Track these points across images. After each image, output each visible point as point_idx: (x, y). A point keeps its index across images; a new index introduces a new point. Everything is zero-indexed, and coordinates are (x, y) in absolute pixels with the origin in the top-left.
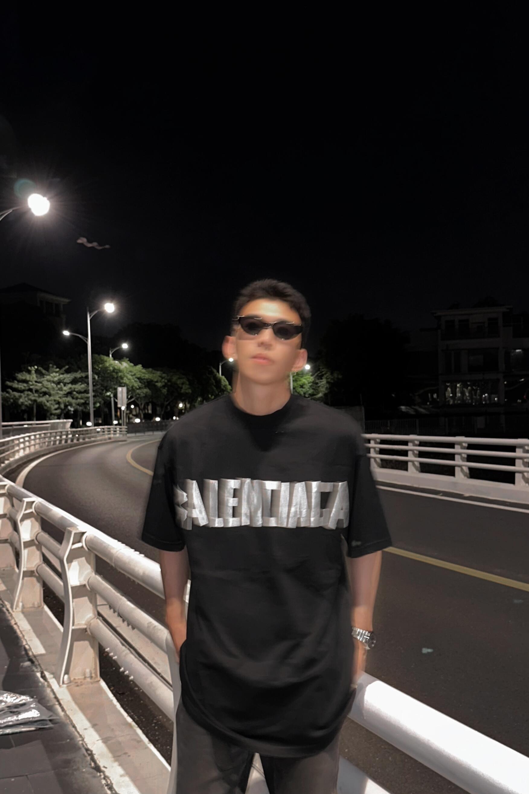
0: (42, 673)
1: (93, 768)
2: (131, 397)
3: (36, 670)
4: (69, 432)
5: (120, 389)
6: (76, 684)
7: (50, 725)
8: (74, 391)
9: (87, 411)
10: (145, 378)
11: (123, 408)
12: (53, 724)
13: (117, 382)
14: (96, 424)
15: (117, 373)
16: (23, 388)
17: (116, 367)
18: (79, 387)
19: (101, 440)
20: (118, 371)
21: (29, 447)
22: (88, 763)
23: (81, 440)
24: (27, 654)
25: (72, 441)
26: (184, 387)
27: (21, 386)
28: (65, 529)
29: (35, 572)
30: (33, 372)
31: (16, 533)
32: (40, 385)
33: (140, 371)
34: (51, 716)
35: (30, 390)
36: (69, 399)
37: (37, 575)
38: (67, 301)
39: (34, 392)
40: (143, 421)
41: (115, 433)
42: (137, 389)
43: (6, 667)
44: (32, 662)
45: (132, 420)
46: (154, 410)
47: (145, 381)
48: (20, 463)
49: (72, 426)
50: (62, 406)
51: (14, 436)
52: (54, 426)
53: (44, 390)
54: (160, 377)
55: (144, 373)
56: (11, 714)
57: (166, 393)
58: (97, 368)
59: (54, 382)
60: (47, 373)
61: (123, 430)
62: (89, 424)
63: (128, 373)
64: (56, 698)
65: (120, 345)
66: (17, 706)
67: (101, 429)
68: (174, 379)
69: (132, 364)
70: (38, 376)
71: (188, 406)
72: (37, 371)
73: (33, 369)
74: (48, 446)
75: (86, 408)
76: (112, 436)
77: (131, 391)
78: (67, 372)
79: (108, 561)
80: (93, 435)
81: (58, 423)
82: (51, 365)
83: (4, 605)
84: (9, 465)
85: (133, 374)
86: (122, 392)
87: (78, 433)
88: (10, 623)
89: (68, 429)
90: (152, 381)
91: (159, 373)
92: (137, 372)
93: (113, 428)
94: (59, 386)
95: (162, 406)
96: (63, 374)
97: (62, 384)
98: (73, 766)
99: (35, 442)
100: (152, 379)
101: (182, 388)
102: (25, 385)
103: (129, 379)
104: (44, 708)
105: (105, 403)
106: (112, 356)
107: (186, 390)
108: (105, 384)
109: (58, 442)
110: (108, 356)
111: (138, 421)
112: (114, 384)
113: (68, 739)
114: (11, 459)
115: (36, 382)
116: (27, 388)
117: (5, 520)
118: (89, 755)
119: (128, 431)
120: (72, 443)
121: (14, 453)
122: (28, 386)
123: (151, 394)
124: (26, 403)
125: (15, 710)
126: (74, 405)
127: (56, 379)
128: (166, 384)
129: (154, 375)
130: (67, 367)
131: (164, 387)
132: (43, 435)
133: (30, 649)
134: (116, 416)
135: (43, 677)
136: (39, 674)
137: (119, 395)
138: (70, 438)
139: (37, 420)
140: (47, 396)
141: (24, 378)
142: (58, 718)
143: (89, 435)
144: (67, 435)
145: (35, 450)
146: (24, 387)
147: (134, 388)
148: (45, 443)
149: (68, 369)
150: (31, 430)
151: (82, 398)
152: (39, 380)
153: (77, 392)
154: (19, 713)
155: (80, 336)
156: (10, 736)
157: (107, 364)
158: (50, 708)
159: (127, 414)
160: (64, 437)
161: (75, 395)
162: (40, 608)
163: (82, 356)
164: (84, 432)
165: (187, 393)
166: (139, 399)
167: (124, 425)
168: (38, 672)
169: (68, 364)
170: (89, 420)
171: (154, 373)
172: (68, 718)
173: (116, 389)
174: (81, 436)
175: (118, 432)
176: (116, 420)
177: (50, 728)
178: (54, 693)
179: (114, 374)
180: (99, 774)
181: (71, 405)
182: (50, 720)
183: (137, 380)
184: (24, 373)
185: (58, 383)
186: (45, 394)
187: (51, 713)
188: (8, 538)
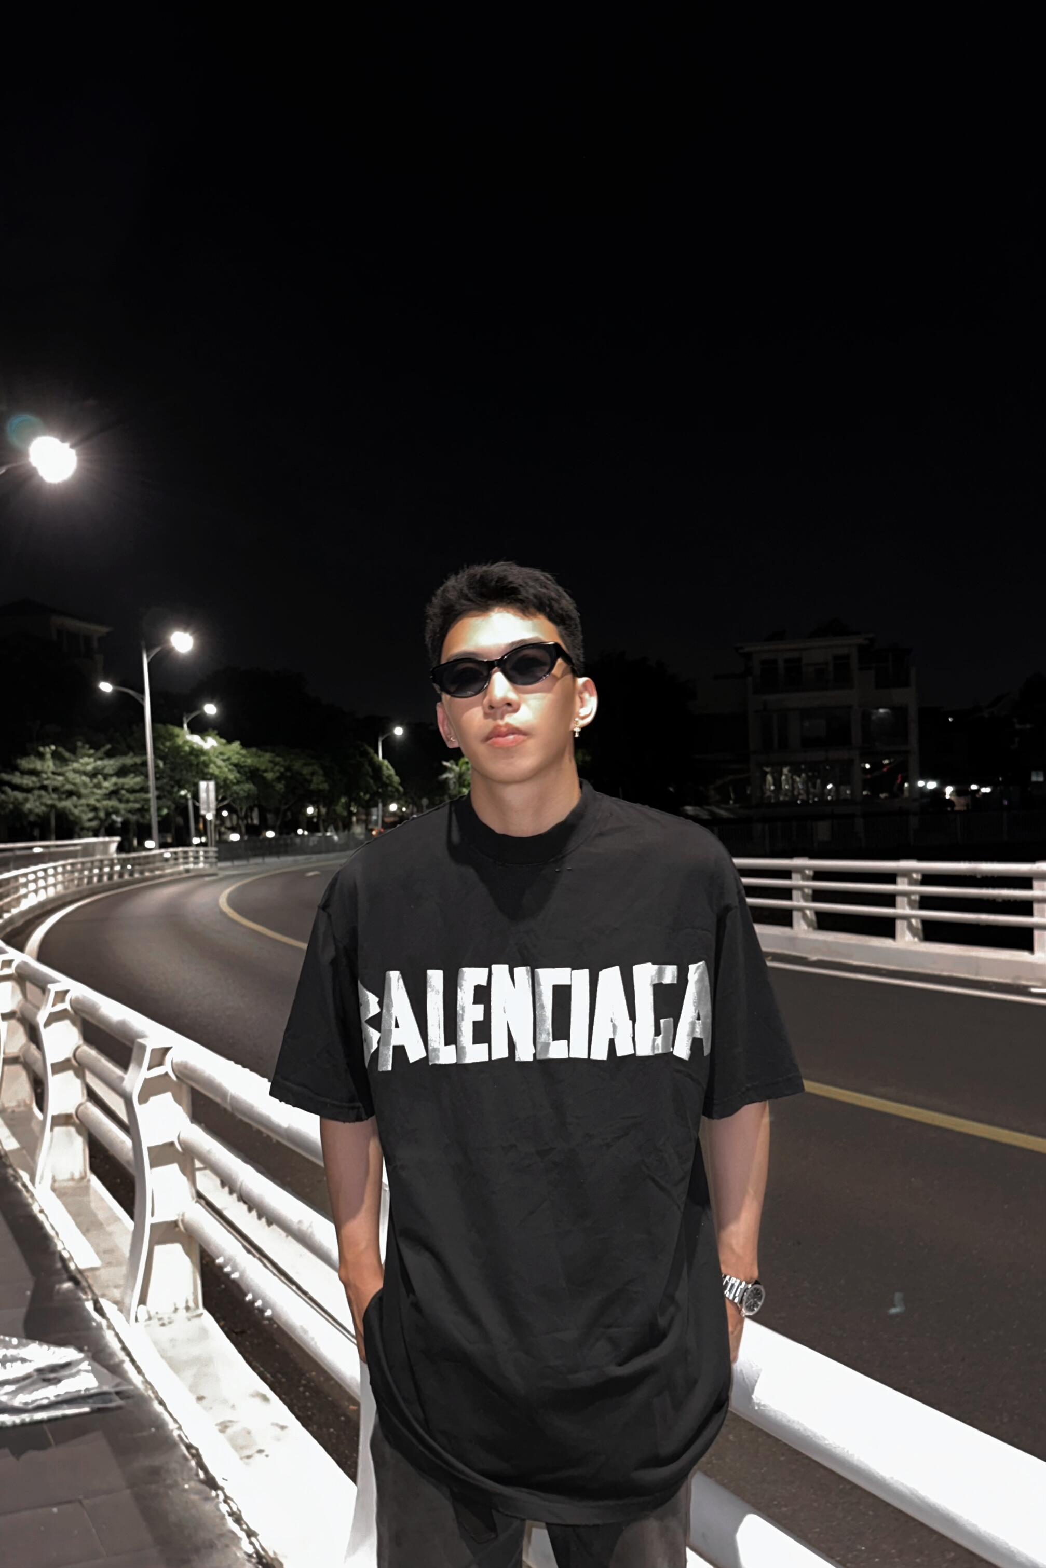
0: (96, 1303)
1: (202, 1482)
2: (224, 799)
3: (84, 1297)
4: (116, 861)
5: (203, 785)
6: (161, 1322)
7: (118, 1402)
8: (123, 788)
9: (146, 821)
10: (247, 764)
11: (210, 816)
12: (122, 1399)
13: (197, 773)
14: (163, 845)
15: (197, 756)
16: (31, 785)
17: (195, 746)
18: (132, 781)
19: (172, 874)
20: (199, 753)
21: (45, 888)
22: (194, 1472)
23: (137, 876)
24: (66, 1267)
25: (121, 875)
26: (315, 779)
27: (28, 781)
28: (133, 1041)
29: (74, 1116)
30: (48, 756)
31: (33, 1047)
32: (60, 778)
33: (238, 753)
34: (118, 1385)
35: (44, 788)
36: (113, 803)
37: (77, 1121)
38: (104, 630)
39: (50, 790)
40: (246, 838)
41: (196, 861)
42: (234, 784)
43: (28, 1293)
44: (77, 1282)
45: (225, 837)
46: (262, 818)
47: (247, 769)
48: (30, 916)
49: (120, 849)
50: (102, 814)
51: (17, 868)
52: (87, 851)
53: (69, 787)
54: (270, 761)
55: (244, 756)
56: (45, 1384)
57: (283, 790)
58: (162, 747)
59: (85, 773)
60: (72, 757)
61: (211, 854)
62: (149, 844)
63: (217, 757)
64: (124, 1348)
65: (200, 708)
66: (54, 1368)
67: (172, 853)
68: (297, 766)
69: (223, 741)
70: (57, 763)
71: (323, 811)
72: (55, 755)
73: (48, 750)
74: (78, 885)
75: (143, 817)
76: (191, 866)
77: (222, 787)
78: (109, 755)
79: (218, 1100)
80: (158, 865)
81: (95, 843)
82: (79, 744)
83: (18, 1176)
84: (11, 921)
85: (225, 757)
86: (207, 790)
87: (132, 862)
88: (32, 1210)
89: (112, 854)
90: (257, 769)
91: (268, 756)
92: (233, 755)
93: (192, 851)
94: (95, 781)
95: (277, 812)
96: (101, 759)
97: (100, 777)
98: (165, 1480)
99: (56, 879)
100: (258, 766)
101: (310, 782)
102: (34, 779)
103: (219, 767)
104: (105, 1371)
105: (177, 808)
106: (189, 727)
107: (318, 784)
108: (178, 777)
109: (95, 879)
110: (181, 726)
111: (235, 837)
112: (194, 777)
113: (152, 1427)
114: (15, 911)
115: (54, 773)
116: (38, 785)
117: (13, 1022)
118: (193, 1456)
119: (220, 858)
120: (121, 880)
121: (18, 900)
122: (39, 781)
123: (256, 792)
124: (37, 811)
125: (52, 1376)
126: (123, 812)
127: (89, 768)
128: (282, 774)
129: (262, 759)
130: (108, 746)
131: (279, 779)
132: (69, 868)
133: (71, 1258)
134: (197, 829)
135: (99, 1309)
136: (89, 1306)
137: (203, 795)
138: (117, 872)
139: (58, 838)
140: (75, 798)
141: (31, 766)
142: (132, 1387)
143: (151, 866)
144: (112, 866)
145: (56, 893)
146: (33, 782)
147: (228, 782)
148: (72, 880)
149: (109, 750)
150: (47, 859)
151: (136, 801)
152: (59, 770)
153: (128, 791)
154: (57, 1381)
155: (131, 692)
156: (45, 1427)
157: (180, 741)
158: (115, 1370)
159: (216, 826)
160: (107, 870)
161: (123, 795)
162: (85, 1180)
163: (135, 728)
164: (142, 861)
165: (320, 791)
166: (238, 802)
167: (211, 846)
168: (87, 1300)
169: (109, 741)
170: (150, 837)
171: (259, 757)
172: (149, 1386)
173: (196, 786)
174: (137, 867)
175: (202, 859)
176: (196, 836)
177: (119, 1408)
178: (121, 1341)
179: (192, 758)
180: (213, 1493)
181: (117, 812)
182: (118, 1393)
183: (234, 768)
184: (32, 757)
185: (93, 775)
186: (70, 794)
187: (118, 1380)
188: (21, 1055)
